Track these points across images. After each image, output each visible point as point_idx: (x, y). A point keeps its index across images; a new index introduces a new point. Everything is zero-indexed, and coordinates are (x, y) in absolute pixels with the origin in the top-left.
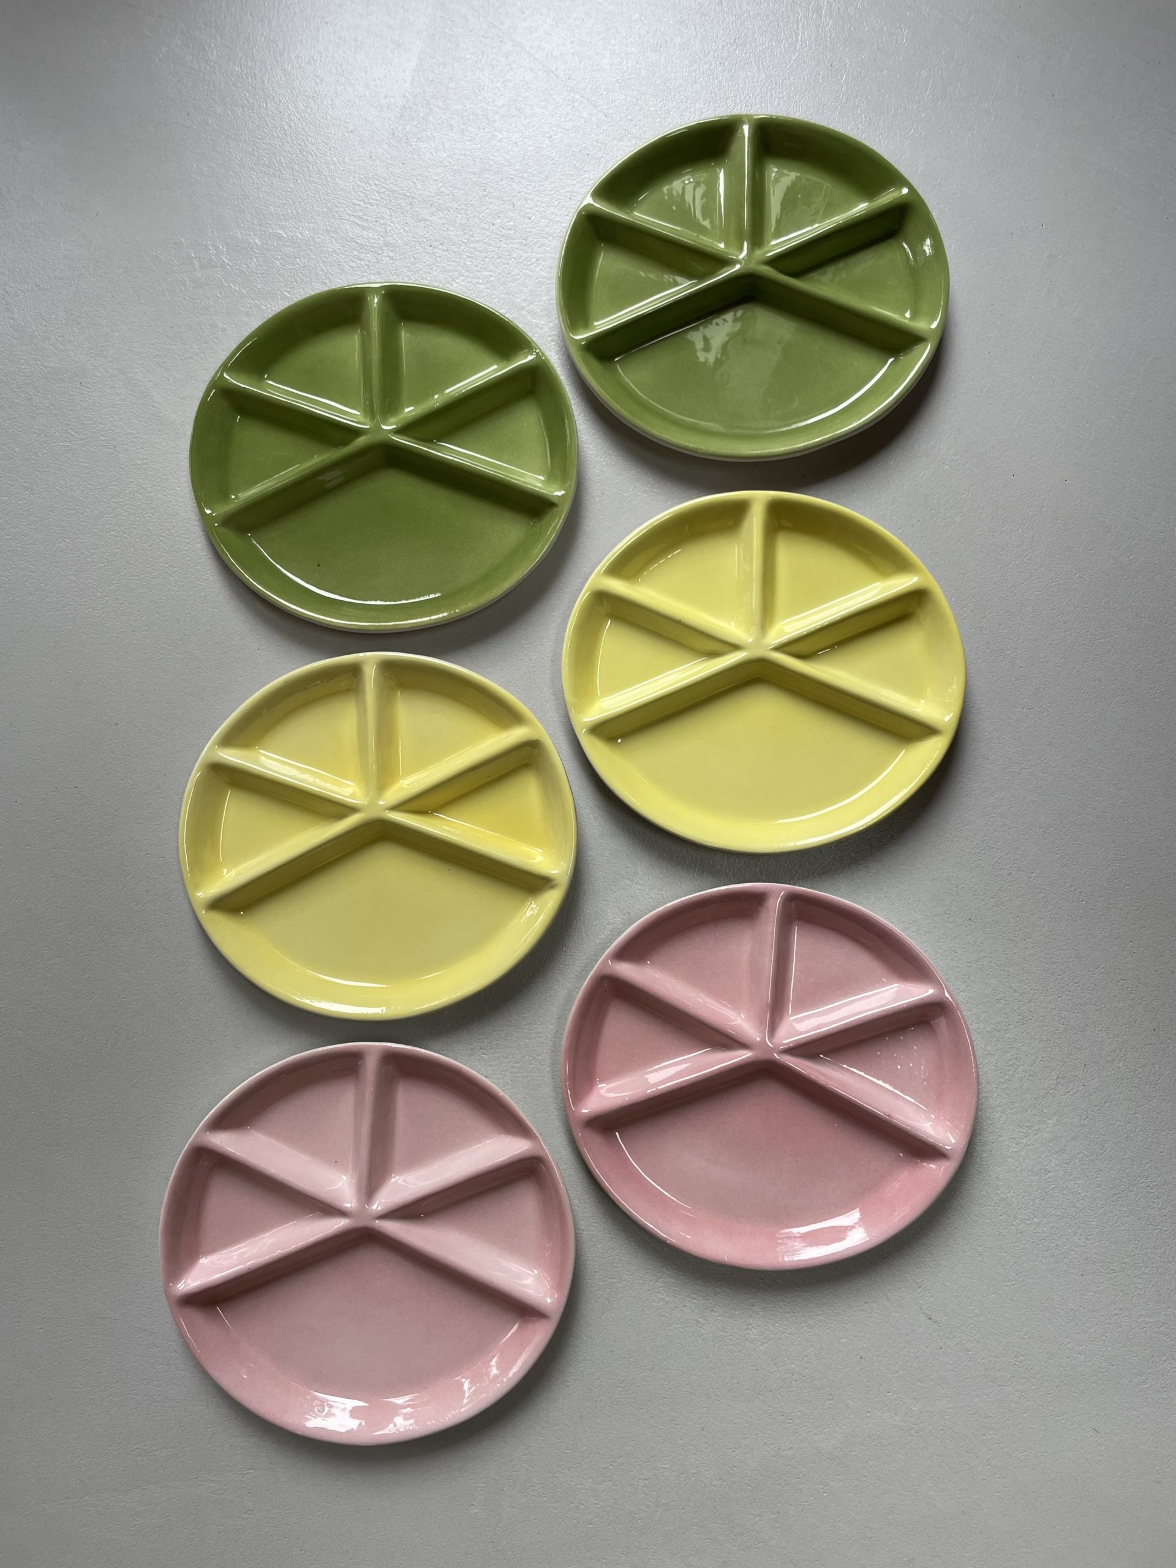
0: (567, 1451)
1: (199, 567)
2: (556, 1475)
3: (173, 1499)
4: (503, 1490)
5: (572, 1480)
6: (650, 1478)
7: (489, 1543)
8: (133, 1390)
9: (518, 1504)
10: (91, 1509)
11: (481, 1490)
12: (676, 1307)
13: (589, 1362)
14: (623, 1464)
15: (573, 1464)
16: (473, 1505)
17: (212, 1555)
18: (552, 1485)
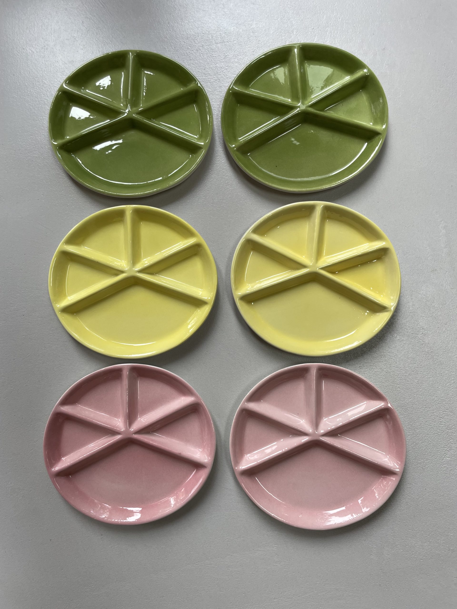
0: (409, 531)
1: (224, 170)
2: (406, 541)
3: (244, 559)
4: (384, 548)
5: (412, 542)
6: (445, 540)
7: (380, 570)
8: (224, 514)
9: (391, 553)
10: (209, 566)
11: (375, 548)
12: (451, 470)
13: (416, 494)
14: (434, 534)
15: (413, 536)
16: (372, 555)
17: (262, 582)
18: (404, 545)
